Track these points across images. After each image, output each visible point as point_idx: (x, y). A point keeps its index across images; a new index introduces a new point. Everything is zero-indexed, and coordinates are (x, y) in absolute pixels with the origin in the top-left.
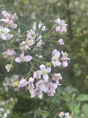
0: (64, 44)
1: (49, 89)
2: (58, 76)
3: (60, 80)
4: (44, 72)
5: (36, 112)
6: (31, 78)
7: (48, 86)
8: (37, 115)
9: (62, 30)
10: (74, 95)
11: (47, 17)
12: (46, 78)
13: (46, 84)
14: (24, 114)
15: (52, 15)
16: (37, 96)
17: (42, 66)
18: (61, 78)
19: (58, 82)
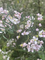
0: (41, 26)
1: (37, 48)
2: (42, 42)
3: (42, 44)
4: (35, 40)
5: (22, 58)
6: (29, 43)
7: (36, 46)
8: (22, 59)
9: (40, 19)
10: (43, 50)
11: (28, 10)
12: (36, 43)
13: (36, 45)
14: (16, 59)
15: (30, 9)
16: (31, 51)
17: (34, 37)
18: (43, 43)
19: (41, 45)
